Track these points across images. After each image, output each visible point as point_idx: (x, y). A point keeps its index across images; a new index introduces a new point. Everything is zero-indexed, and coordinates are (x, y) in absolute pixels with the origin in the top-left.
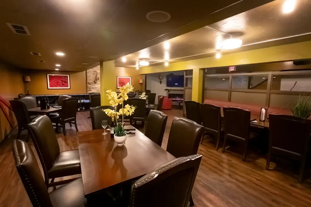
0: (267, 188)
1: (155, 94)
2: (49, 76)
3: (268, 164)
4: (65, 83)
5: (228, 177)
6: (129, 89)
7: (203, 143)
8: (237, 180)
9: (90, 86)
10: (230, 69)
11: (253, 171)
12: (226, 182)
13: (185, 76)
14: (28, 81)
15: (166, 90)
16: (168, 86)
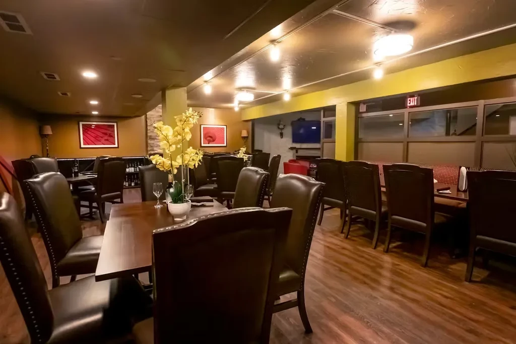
0: (463, 310)
1: (269, 154)
2: (83, 125)
3: (470, 272)
4: (110, 138)
5: (387, 292)
6: (191, 119)
7: (349, 237)
8: (403, 296)
9: (152, 142)
10: (409, 102)
11: (438, 283)
12: (381, 299)
13: (323, 119)
14: (48, 135)
15: (292, 148)
16: (294, 141)
